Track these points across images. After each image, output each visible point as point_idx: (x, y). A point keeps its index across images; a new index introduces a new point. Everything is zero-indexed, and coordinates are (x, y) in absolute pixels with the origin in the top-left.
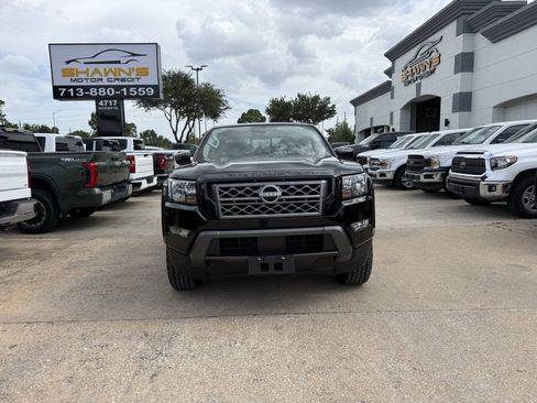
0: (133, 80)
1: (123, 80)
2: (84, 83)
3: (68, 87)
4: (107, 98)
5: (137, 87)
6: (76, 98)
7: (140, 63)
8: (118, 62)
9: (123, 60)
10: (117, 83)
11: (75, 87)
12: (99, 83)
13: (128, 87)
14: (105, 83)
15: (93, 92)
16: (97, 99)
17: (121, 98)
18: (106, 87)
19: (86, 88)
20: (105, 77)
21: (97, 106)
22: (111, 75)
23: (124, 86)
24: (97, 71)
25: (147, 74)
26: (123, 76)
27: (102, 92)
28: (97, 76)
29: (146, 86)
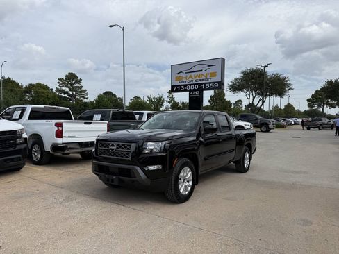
0: (208, 80)
1: (203, 80)
2: (185, 83)
3: (177, 86)
4: (195, 90)
5: (210, 83)
6: (181, 91)
7: (212, 70)
8: (201, 71)
9: (204, 69)
10: (200, 82)
11: (180, 86)
12: (192, 83)
13: (205, 84)
14: (194, 82)
15: (188, 88)
16: (190, 91)
17: (201, 91)
18: (194, 84)
19: (185, 86)
20: (194, 79)
21: (190, 94)
22: (197, 78)
23: (202, 84)
24: (191, 77)
25: (215, 76)
26: (204, 78)
27: (192, 87)
28: (190, 79)
29: (214, 83)
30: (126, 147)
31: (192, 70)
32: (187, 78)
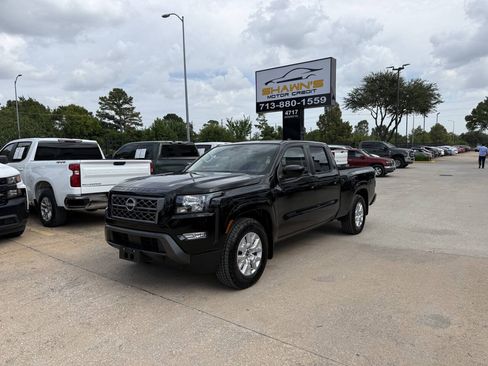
0: (310, 92)
1: (303, 92)
2: (277, 99)
3: (265, 103)
4: (291, 108)
5: (313, 97)
6: (270, 110)
8: (301, 78)
9: (304, 76)
10: (299, 96)
11: (270, 102)
12: (287, 97)
13: (306, 98)
14: (290, 96)
15: (281, 105)
16: (284, 110)
17: (301, 109)
18: (290, 100)
19: (277, 102)
20: (290, 91)
21: (284, 115)
22: (295, 90)
23: (302, 98)
24: (285, 88)
25: (322, 85)
26: (304, 89)
27: (288, 104)
28: (285, 92)
29: (320, 96)
30: (149, 204)
31: (286, 78)
32: (279, 91)
